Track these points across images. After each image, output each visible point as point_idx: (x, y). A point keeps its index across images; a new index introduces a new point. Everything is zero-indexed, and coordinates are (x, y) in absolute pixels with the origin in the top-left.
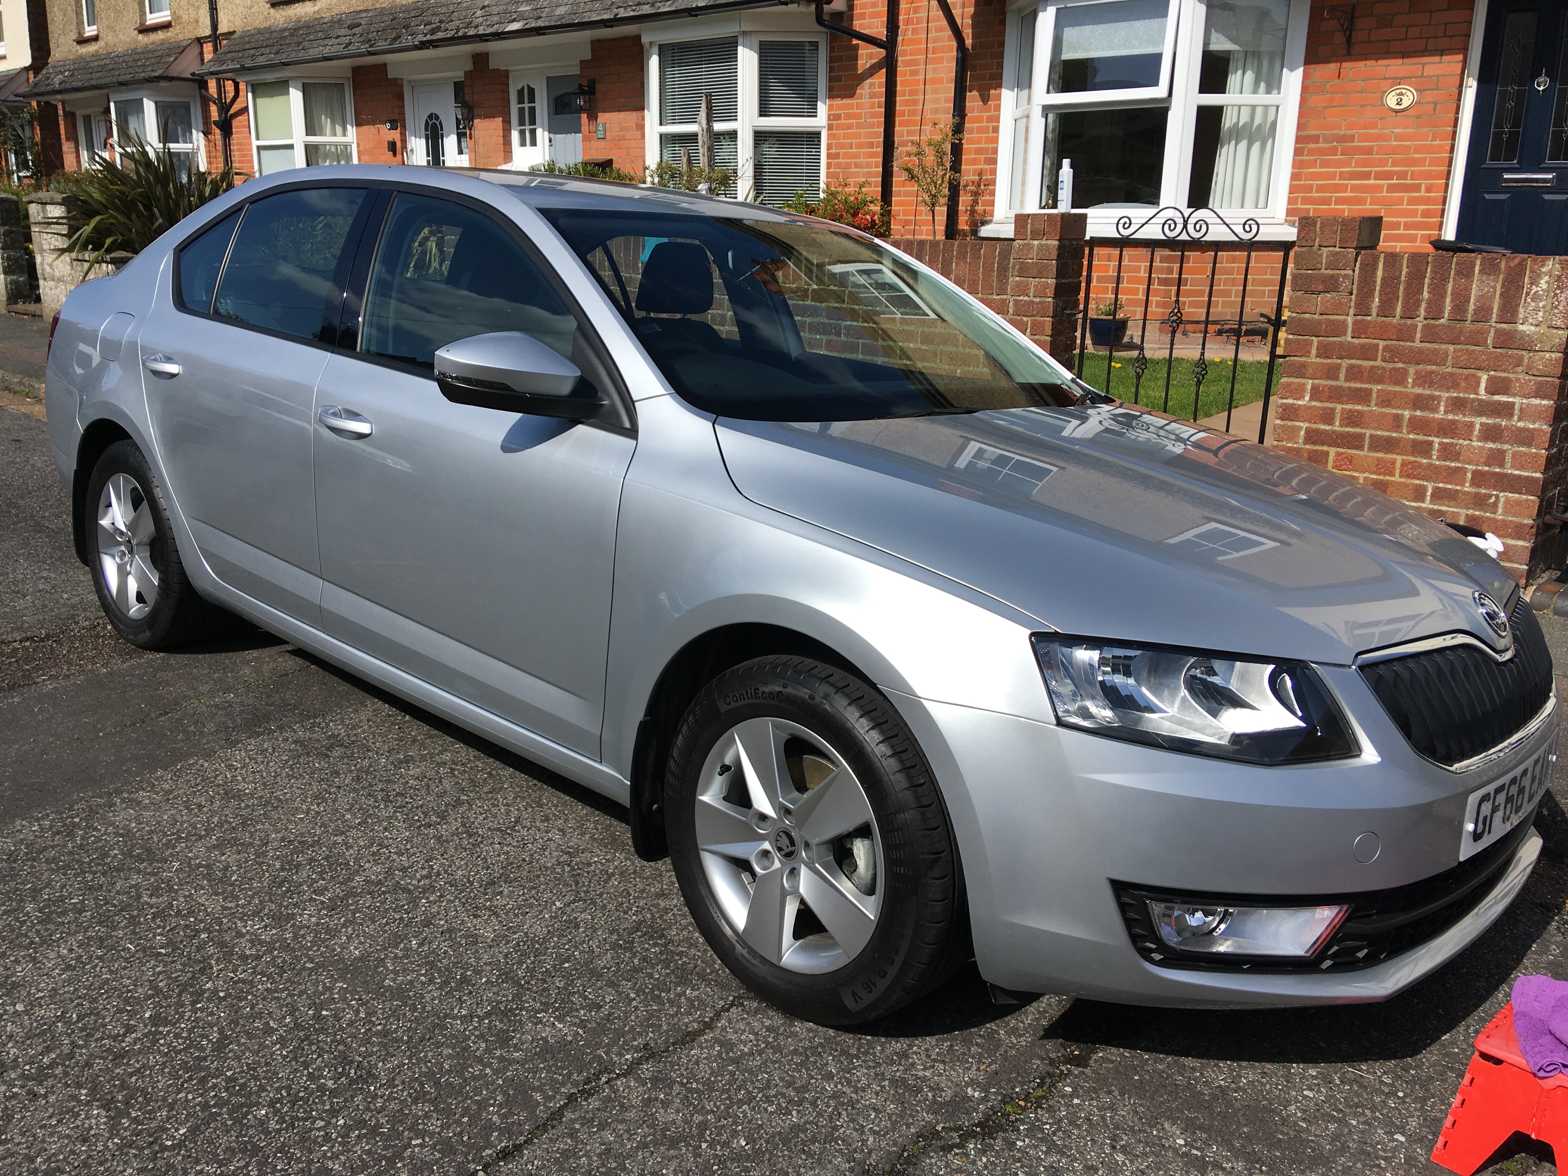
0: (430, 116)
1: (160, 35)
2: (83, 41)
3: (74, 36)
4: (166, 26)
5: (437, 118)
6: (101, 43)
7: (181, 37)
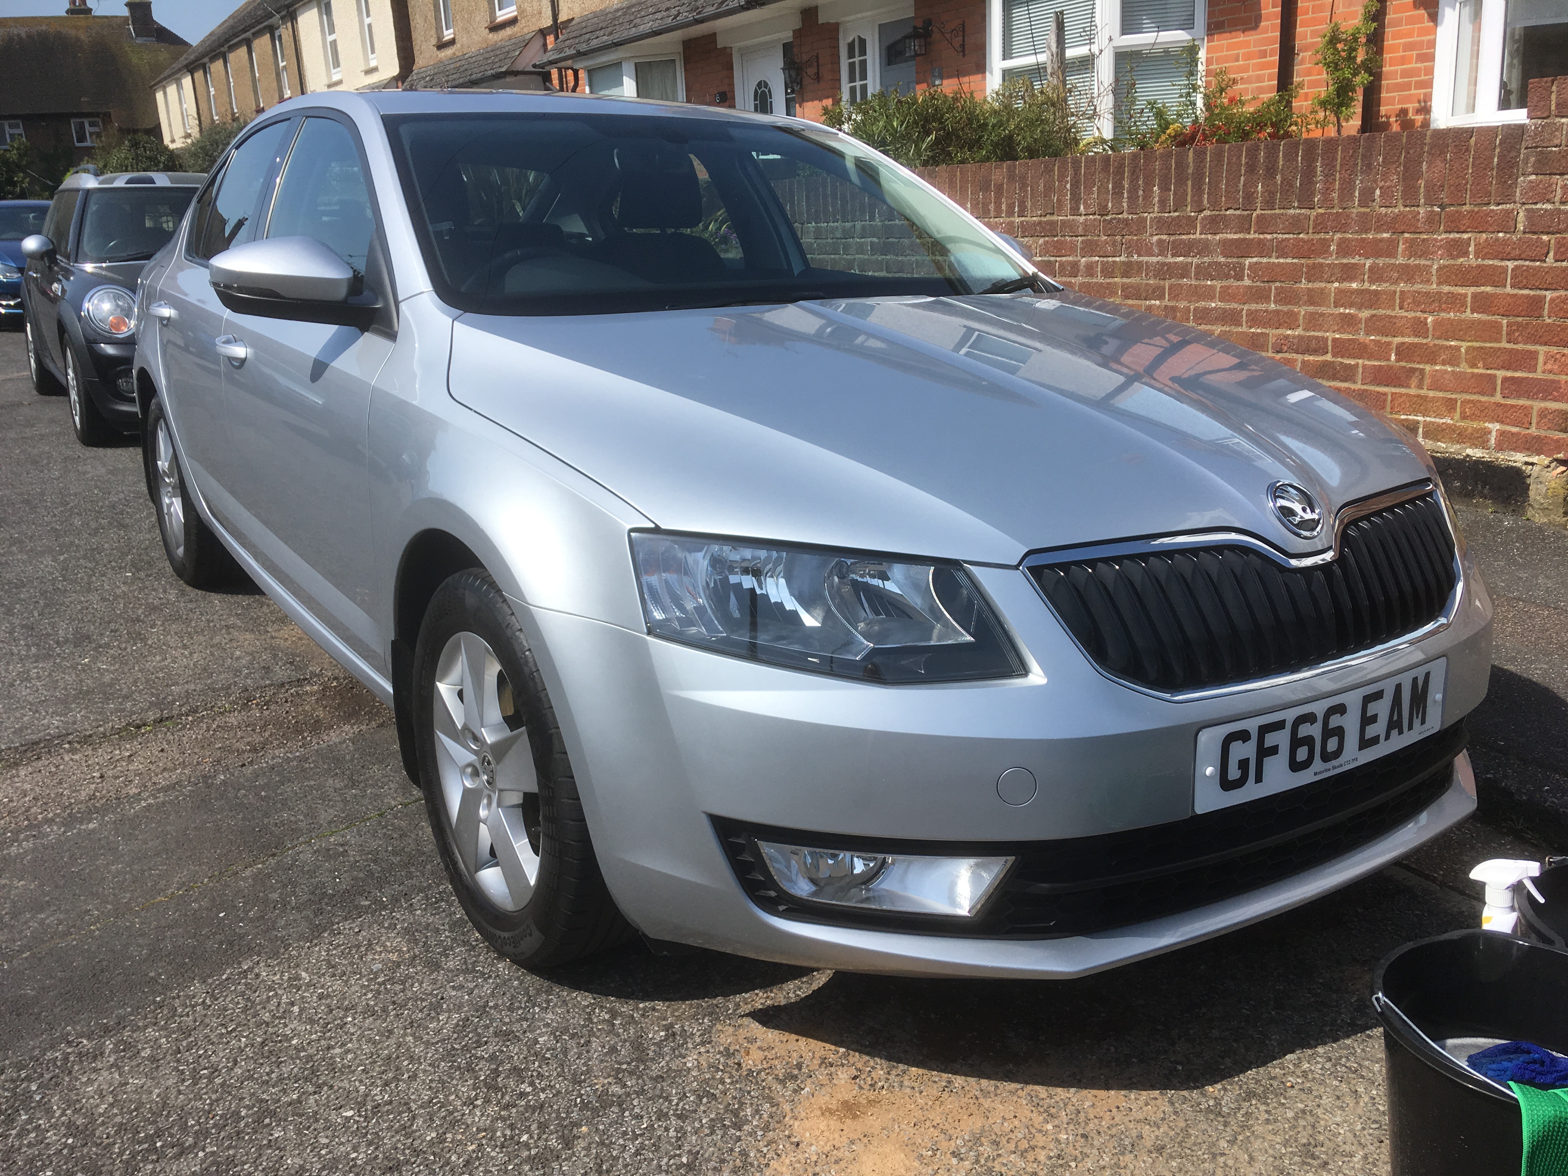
0: (759, 85)
1: (509, 31)
2: (442, 46)
3: (434, 41)
4: (513, 22)
5: (766, 85)
6: (458, 45)
7: (526, 31)
